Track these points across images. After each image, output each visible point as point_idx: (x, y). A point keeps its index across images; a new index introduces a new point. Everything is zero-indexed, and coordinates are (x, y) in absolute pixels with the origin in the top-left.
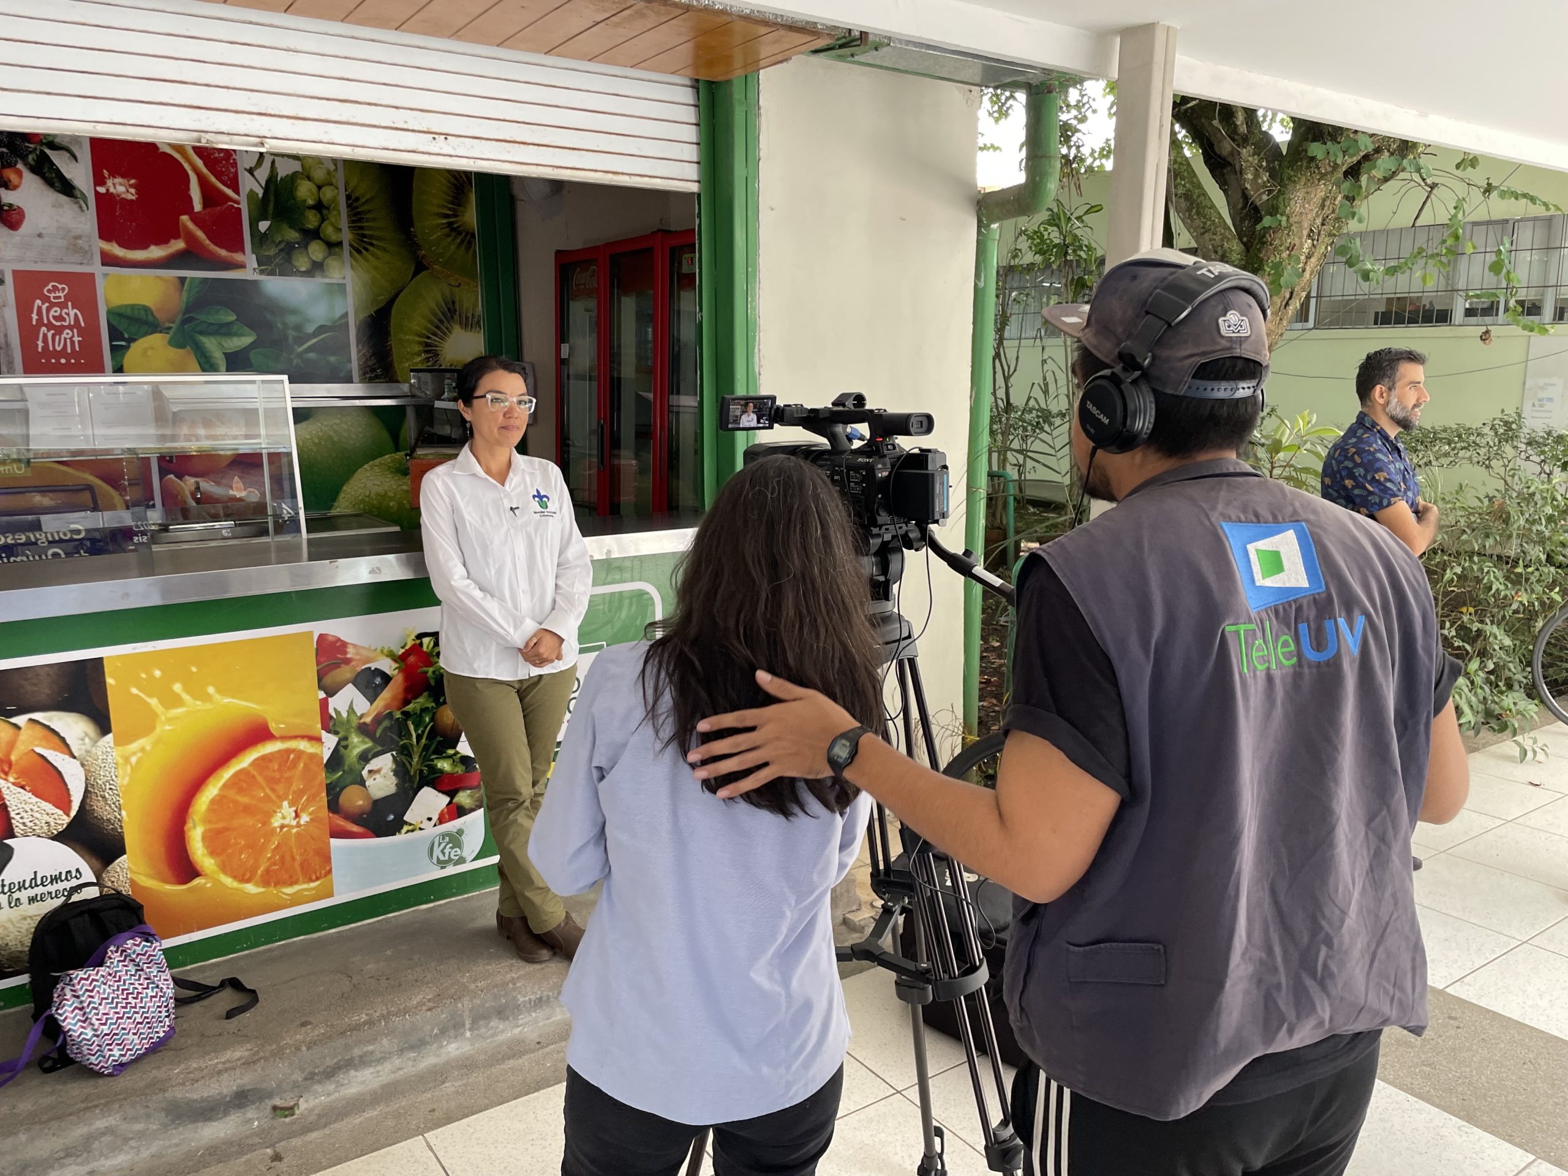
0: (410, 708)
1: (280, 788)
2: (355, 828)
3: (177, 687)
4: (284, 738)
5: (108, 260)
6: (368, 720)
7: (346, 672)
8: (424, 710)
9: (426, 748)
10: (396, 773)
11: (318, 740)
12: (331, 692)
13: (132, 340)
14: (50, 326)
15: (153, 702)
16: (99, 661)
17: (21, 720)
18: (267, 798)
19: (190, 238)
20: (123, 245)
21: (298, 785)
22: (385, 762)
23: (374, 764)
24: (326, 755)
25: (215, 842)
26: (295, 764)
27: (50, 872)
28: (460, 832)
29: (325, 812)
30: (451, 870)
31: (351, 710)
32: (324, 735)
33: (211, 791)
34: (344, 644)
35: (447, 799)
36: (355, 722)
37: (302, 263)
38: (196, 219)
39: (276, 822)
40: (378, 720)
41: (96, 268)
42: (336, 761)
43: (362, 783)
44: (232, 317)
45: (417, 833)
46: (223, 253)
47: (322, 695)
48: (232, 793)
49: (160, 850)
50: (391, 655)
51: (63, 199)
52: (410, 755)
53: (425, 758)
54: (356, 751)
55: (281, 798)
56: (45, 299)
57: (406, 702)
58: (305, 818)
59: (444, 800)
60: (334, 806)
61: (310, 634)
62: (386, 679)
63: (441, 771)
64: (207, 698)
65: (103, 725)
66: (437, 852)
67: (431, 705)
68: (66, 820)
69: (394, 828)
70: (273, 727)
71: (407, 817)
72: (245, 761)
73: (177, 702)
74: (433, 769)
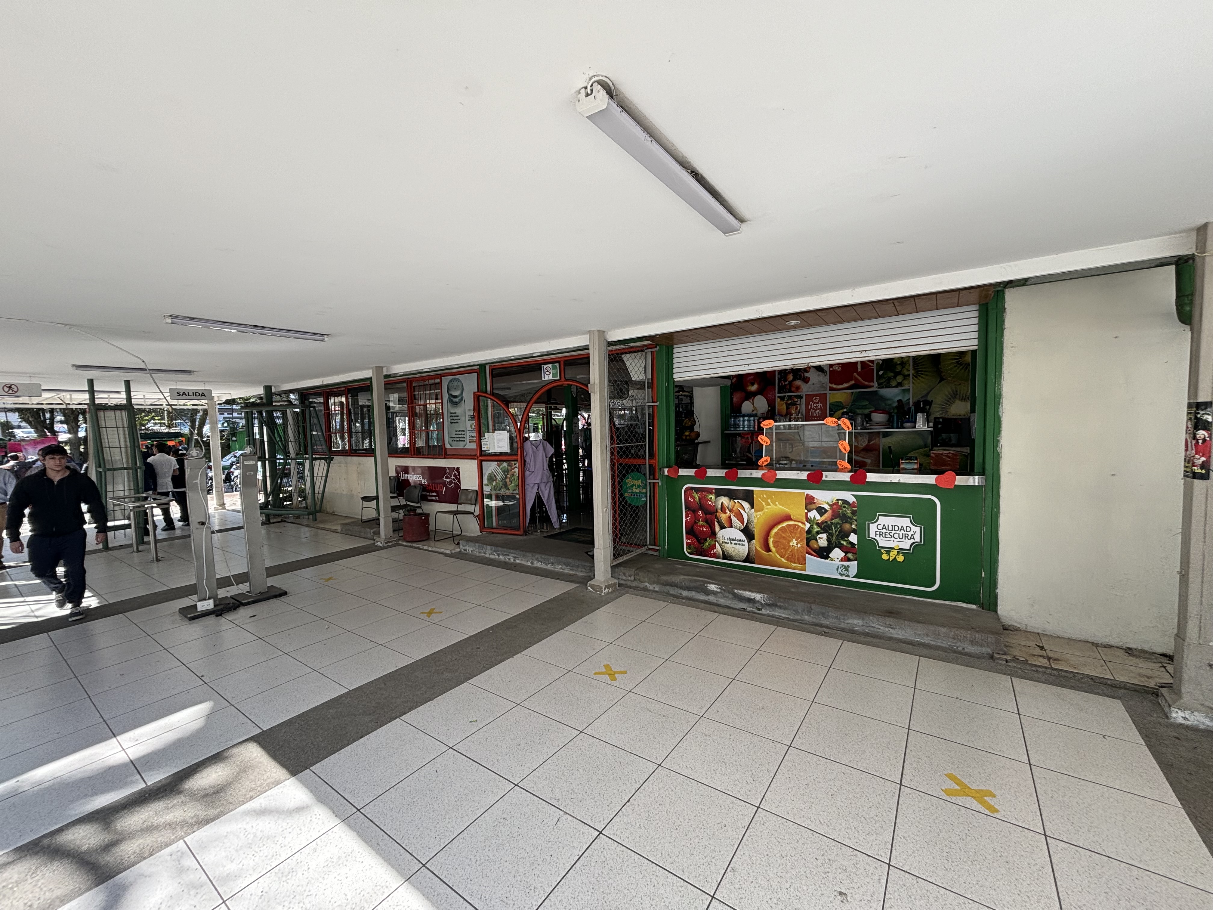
0: (833, 521)
1: (793, 535)
2: (814, 553)
3: (769, 501)
4: (795, 521)
5: (831, 389)
6: (819, 522)
7: (813, 506)
8: (838, 523)
9: (838, 535)
10: (827, 541)
11: (804, 524)
12: (809, 511)
13: (836, 412)
14: (813, 409)
15: (764, 503)
16: (753, 491)
17: (736, 501)
18: (789, 536)
19: (856, 380)
20: (836, 384)
21: (798, 535)
22: (824, 536)
23: (820, 536)
24: (806, 529)
25: (775, 543)
26: (797, 529)
27: (739, 539)
28: (848, 566)
29: (805, 545)
30: (844, 578)
31: (814, 517)
32: (806, 523)
33: (775, 530)
34: (814, 498)
35: (844, 554)
36: (815, 521)
37: (894, 383)
38: (858, 374)
39: (791, 544)
40: (823, 522)
41: (828, 392)
42: (809, 531)
43: (817, 540)
44: (867, 403)
45: (833, 562)
46: (866, 383)
47: (806, 511)
48: (780, 532)
49: (762, 540)
50: (828, 504)
51: (820, 373)
52: (832, 537)
53: (837, 539)
54: (815, 530)
55: (793, 538)
56: (813, 401)
57: (832, 519)
58: (799, 545)
59: (843, 554)
60: (808, 544)
61: (804, 493)
62: (826, 511)
63: (843, 544)
64: (776, 505)
65: (752, 507)
66: (840, 570)
67: (840, 522)
68: (743, 527)
69: (826, 557)
70: (792, 517)
71: (830, 555)
72: (784, 524)
73: (769, 505)
74: (840, 543)
